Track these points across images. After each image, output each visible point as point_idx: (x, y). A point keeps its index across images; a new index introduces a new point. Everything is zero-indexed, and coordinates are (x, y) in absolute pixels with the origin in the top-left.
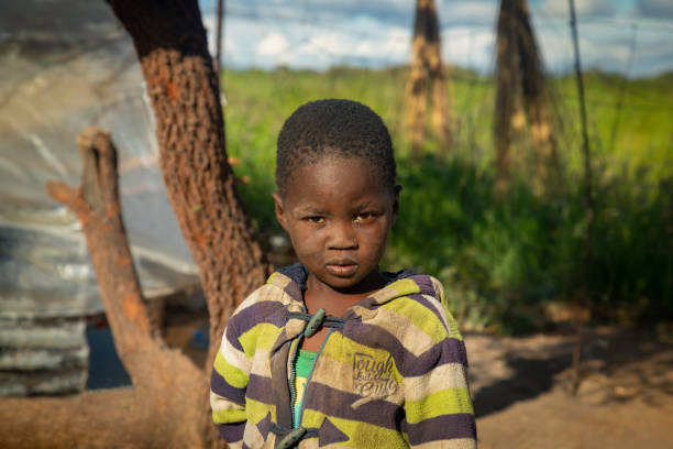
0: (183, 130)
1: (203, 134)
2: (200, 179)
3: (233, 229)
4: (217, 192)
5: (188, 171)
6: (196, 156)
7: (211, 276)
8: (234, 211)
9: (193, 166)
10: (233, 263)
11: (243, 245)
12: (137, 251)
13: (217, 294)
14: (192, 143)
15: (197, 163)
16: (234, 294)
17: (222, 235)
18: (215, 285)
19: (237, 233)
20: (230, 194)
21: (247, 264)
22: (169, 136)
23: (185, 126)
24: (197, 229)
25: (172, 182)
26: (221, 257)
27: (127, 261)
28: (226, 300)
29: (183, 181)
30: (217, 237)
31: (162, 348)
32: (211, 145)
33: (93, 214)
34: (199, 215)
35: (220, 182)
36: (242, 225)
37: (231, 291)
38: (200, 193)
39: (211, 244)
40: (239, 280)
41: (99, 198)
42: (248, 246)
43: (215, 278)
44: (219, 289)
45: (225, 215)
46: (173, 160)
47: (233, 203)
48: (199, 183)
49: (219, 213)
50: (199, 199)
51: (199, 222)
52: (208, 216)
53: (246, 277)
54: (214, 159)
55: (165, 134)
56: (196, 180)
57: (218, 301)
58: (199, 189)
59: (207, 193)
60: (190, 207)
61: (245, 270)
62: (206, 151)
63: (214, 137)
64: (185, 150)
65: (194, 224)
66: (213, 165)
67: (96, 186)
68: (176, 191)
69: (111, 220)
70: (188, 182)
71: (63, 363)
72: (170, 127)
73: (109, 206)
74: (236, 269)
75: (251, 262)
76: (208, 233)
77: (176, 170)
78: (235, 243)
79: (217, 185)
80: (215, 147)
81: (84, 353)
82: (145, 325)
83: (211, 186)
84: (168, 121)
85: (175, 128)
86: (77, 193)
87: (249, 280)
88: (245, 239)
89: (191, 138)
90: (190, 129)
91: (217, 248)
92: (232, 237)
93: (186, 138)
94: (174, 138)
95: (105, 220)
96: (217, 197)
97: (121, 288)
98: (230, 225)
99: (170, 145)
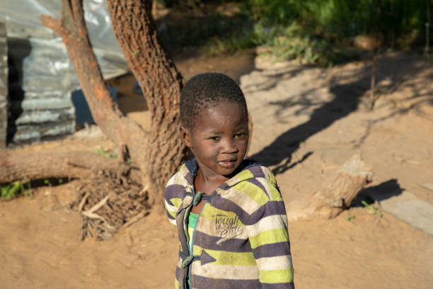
0: (124, 9)
1: (137, 10)
2: (137, 35)
3: (159, 62)
4: (148, 42)
5: (129, 32)
6: (134, 23)
7: (148, 89)
8: (158, 51)
9: (132, 29)
10: (160, 82)
11: (166, 71)
12: (98, 52)
13: (152, 99)
14: (131, 16)
15: (134, 26)
16: (162, 98)
17: (153, 66)
18: (150, 94)
19: (161, 64)
20: (155, 42)
21: (169, 81)
22: (116, 12)
23: (126, 6)
24: (137, 64)
25: (120, 37)
26: (153, 79)
27: (94, 64)
28: (158, 102)
29: (127, 38)
30: (150, 67)
31: (120, 117)
32: (142, 15)
33: (71, 36)
34: (138, 57)
35: (149, 36)
36: (164, 59)
37: (161, 97)
38: (138, 44)
39: (146, 72)
40: (165, 91)
41: (73, 25)
42: (169, 70)
43: (150, 90)
44: (153, 96)
45: (153, 54)
46: (120, 25)
47: (158, 46)
48: (137, 38)
49: (150, 54)
50: (137, 47)
51: (139, 60)
52: (143, 57)
53: (168, 89)
54: (144, 23)
55: (114, 11)
56: (135, 37)
57: (153, 103)
58: (137, 41)
59: (141, 43)
60: (133, 52)
61: (168, 85)
62: (140, 20)
63: (143, 11)
64: (127, 20)
65: (135, 61)
66: (144, 26)
67: (71, 18)
68: (123, 43)
69: (82, 39)
70: (130, 38)
71: (60, 117)
72: (117, 8)
73: (80, 30)
74: (162, 84)
75: (171, 80)
76: (144, 65)
77: (122, 31)
78: (161, 70)
79: (147, 38)
80: (145, 17)
81: (72, 111)
82: (109, 102)
83: (144, 39)
84: (115, 4)
85: (119, 8)
86: (60, 23)
87: (171, 90)
88: (166, 67)
89: (130, 13)
90: (129, 8)
91: (150, 74)
92: (159, 67)
93: (127, 13)
94: (119, 14)
95: (79, 40)
96: (148, 45)
97: (92, 81)
98: (157, 60)
99: (117, 17)
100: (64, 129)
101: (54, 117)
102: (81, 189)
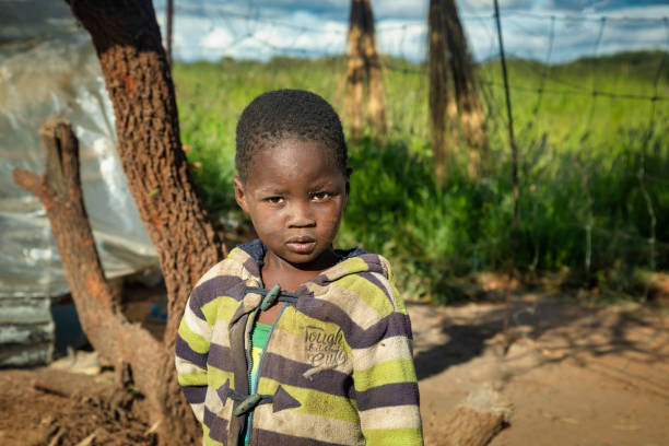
0: (139, 120)
1: (158, 124)
2: (156, 165)
3: (188, 212)
4: (172, 177)
5: (145, 158)
6: (153, 144)
7: (168, 255)
8: (188, 194)
9: (149, 154)
10: (188, 243)
11: (197, 226)
12: (99, 236)
13: (173, 271)
14: (149, 132)
15: (153, 152)
16: (189, 271)
17: (178, 217)
18: (171, 264)
19: (191, 214)
20: (184, 179)
21: (201, 244)
22: (127, 125)
23: (142, 117)
24: (154, 212)
25: (130, 168)
26: (177, 237)
27: (88, 243)
28: (182, 278)
29: (140, 169)
30: (173, 219)
31: (123, 323)
32: (166, 133)
33: (56, 199)
34: (155, 199)
35: (174, 168)
36: (195, 207)
37: (187, 268)
38: (157, 179)
39: (167, 225)
40: (194, 259)
41: (62, 185)
42: (201, 226)
43: (171, 257)
44: (175, 267)
45: (180, 198)
46: (130, 148)
47: (187, 187)
48: (155, 169)
49: (174, 196)
50: (155, 184)
51: (156, 206)
52: (163, 201)
53: (200, 257)
54: (168, 146)
55: (123, 124)
56: (152, 167)
57: (175, 279)
58: (155, 175)
59: (162, 178)
60: (148, 192)
61: (199, 249)
62: (162, 140)
63: (168, 126)
64: (142, 139)
65: (151, 207)
66: (168, 152)
67: (59, 173)
68: (134, 178)
69: (74, 205)
70: (145, 169)
71: (30, 337)
72: (128, 118)
73: (71, 192)
74: (191, 248)
75: (205, 242)
76: (165, 215)
77: (134, 157)
78: (190, 225)
79: (172, 171)
80: (170, 136)
81: (50, 328)
82: (107, 302)
83: (167, 172)
84: (126, 112)
85: (132, 119)
86: (41, 181)
87: (203, 259)
88: (198, 220)
89: (147, 128)
90: (146, 119)
91: (173, 229)
92: (187, 219)
93: (143, 128)
94: (131, 128)
95: (68, 205)
96: (172, 182)
97: (84, 267)
98: (184, 208)
99: (127, 135)
100: (35, 356)
101: (22, 336)
102: (53, 423)
